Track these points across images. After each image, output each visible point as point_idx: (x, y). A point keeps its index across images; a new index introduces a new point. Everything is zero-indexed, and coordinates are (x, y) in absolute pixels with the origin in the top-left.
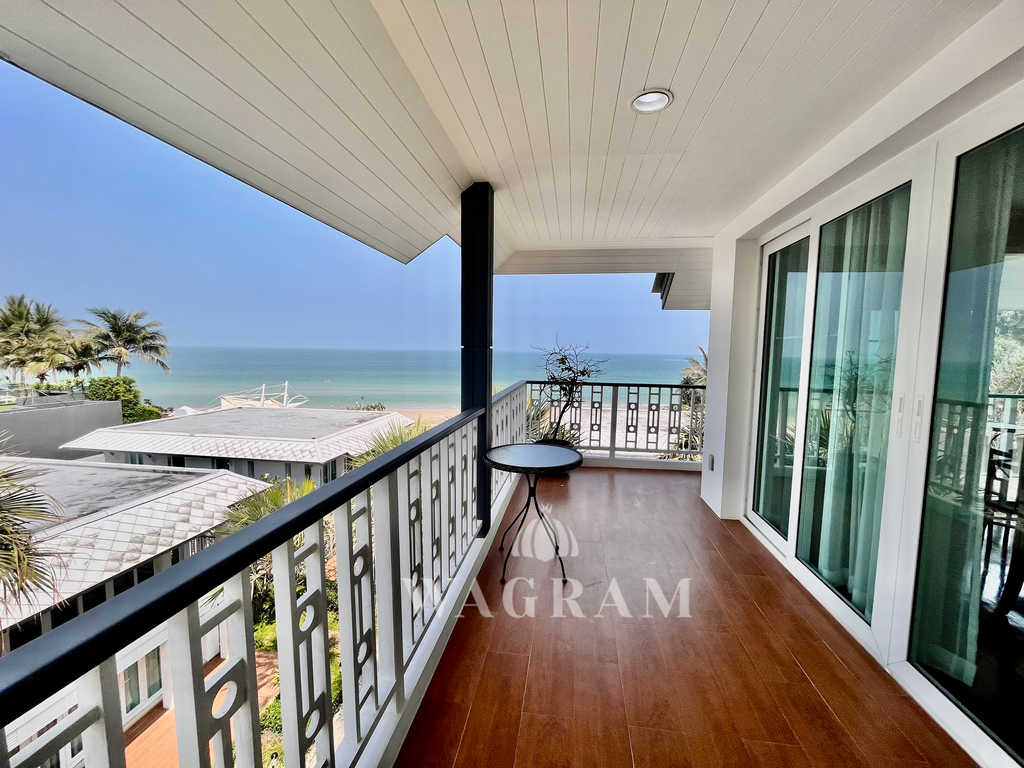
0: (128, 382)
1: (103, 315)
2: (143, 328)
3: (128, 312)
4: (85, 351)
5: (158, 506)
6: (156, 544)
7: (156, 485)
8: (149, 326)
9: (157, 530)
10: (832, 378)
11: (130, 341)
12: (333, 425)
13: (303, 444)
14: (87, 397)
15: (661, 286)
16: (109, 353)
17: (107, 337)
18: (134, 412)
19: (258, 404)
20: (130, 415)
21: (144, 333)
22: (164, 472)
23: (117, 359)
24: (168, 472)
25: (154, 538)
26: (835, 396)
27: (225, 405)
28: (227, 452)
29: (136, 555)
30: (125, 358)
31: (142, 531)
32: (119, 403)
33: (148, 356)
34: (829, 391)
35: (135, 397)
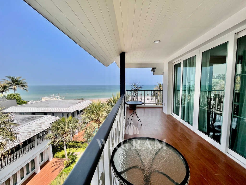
0: (18, 95)
1: (10, 78)
2: (21, 81)
3: (16, 77)
4: (5, 87)
5: (33, 124)
6: (34, 133)
7: (32, 119)
8: (22, 80)
9: (34, 130)
10: (186, 88)
11: (17, 84)
12: (73, 103)
13: (67, 108)
14: (6, 99)
15: (153, 70)
16: (11, 87)
17: (11, 83)
18: (20, 102)
19: (52, 99)
20: (19, 103)
21: (21, 82)
22: (33, 116)
23: (14, 89)
24: (34, 116)
25: (33, 132)
26: (186, 91)
27: (43, 100)
28: (47, 111)
29: (30, 136)
30: (16, 89)
31: (30, 130)
32: (16, 100)
33: (22, 88)
34: (185, 90)
35: (20, 98)
